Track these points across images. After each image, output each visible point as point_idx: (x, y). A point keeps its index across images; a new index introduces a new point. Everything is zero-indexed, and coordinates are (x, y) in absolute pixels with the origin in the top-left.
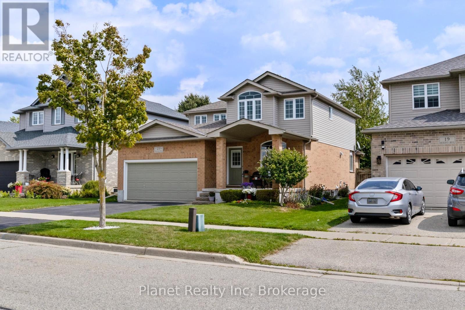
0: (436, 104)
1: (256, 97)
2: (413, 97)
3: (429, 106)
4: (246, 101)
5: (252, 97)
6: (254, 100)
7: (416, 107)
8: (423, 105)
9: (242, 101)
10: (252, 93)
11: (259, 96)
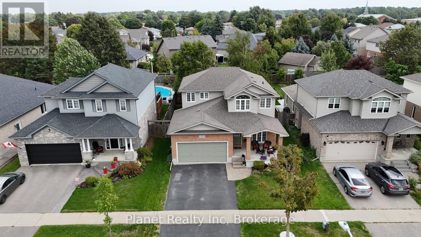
0: (338, 107)
1: (246, 98)
2: (329, 103)
3: (335, 108)
4: (240, 100)
5: (244, 98)
6: (245, 100)
7: (329, 108)
8: (332, 107)
9: (238, 100)
10: (244, 96)
11: (249, 98)
